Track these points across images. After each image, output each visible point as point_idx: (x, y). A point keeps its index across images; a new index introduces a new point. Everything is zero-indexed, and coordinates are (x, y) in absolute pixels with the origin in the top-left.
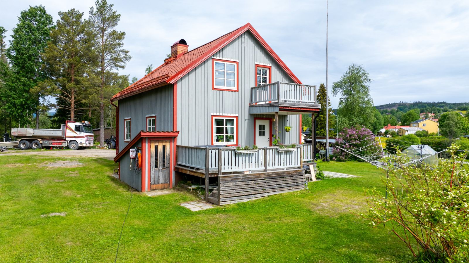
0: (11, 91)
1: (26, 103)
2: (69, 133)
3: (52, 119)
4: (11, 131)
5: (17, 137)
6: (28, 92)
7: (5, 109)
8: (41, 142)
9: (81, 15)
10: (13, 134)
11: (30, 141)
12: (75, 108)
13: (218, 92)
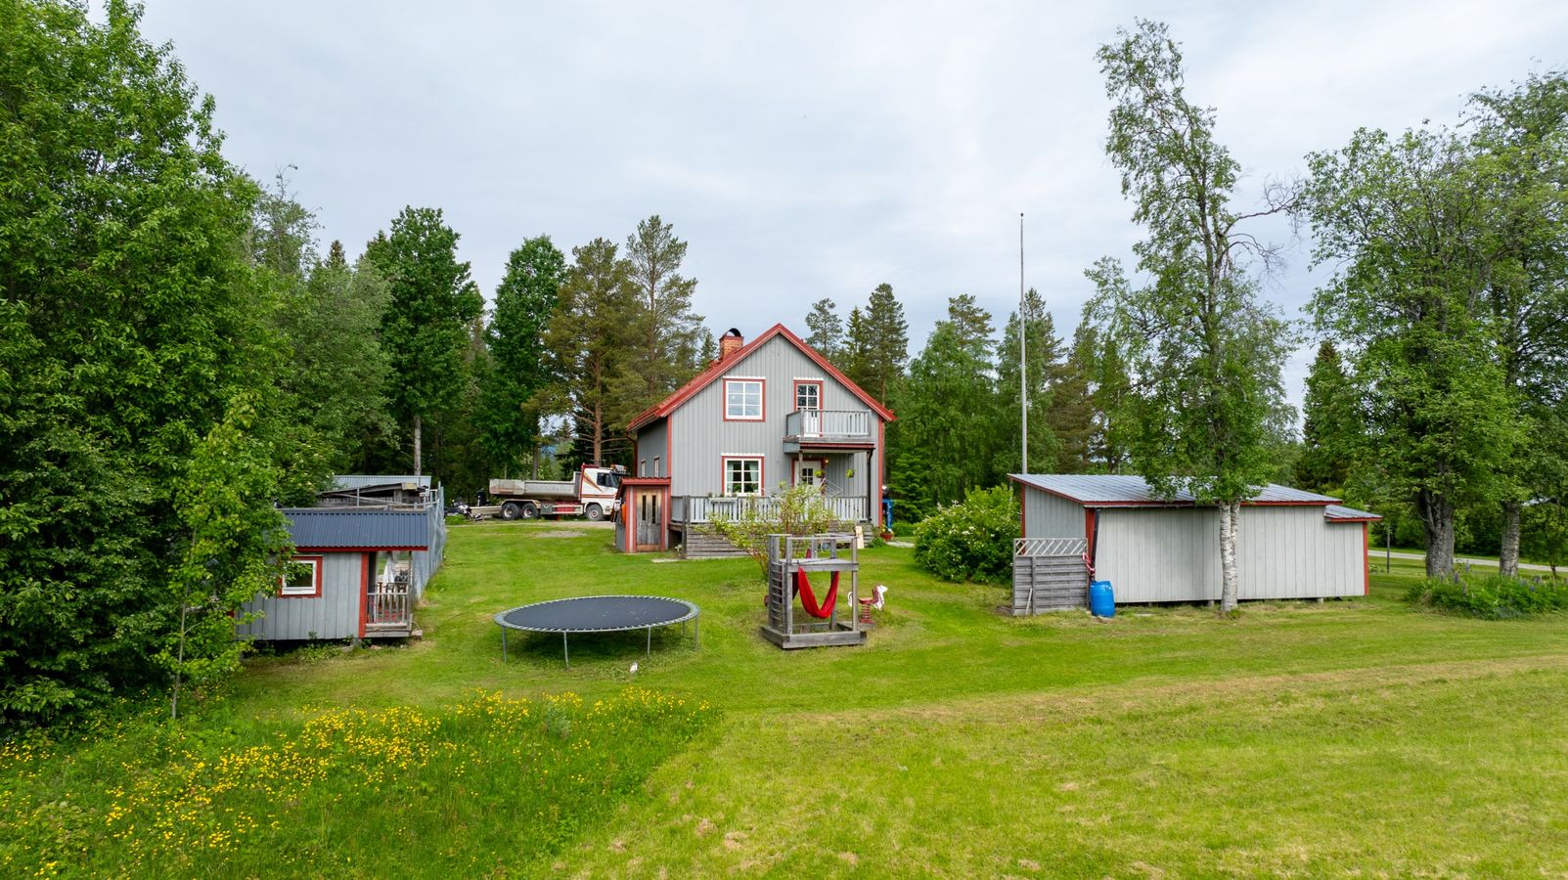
0: (489, 409)
1: (515, 431)
2: (587, 489)
3: (563, 461)
4: (488, 484)
5: (500, 496)
6: (518, 408)
7: (480, 443)
8: (538, 506)
9: (614, 249)
10: (491, 492)
11: (521, 505)
12: (603, 438)
13: (732, 423)
